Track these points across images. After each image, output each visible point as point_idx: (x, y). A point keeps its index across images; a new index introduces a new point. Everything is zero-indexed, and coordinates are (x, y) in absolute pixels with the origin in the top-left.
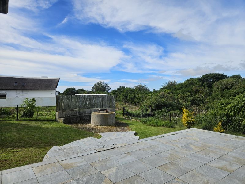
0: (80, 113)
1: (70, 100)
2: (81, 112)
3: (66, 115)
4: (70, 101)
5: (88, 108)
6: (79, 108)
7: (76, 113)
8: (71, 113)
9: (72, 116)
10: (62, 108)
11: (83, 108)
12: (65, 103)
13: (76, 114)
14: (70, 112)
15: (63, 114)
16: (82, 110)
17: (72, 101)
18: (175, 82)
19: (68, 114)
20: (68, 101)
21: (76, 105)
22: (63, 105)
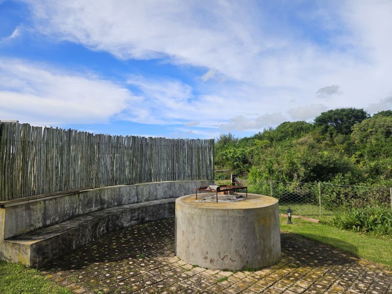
0: (102, 202)
1: (62, 149)
2: (106, 197)
3: (45, 217)
4: (61, 155)
5: (130, 182)
6: (98, 182)
7: (89, 204)
8: (67, 206)
9: (72, 217)
10: (25, 184)
11: (114, 181)
12: (43, 163)
13: (88, 210)
14: (66, 203)
15: (30, 215)
16: (108, 192)
17: (73, 154)
18: (230, 135)
19: (56, 211)
20: (55, 152)
21: (88, 173)
22: (33, 170)
